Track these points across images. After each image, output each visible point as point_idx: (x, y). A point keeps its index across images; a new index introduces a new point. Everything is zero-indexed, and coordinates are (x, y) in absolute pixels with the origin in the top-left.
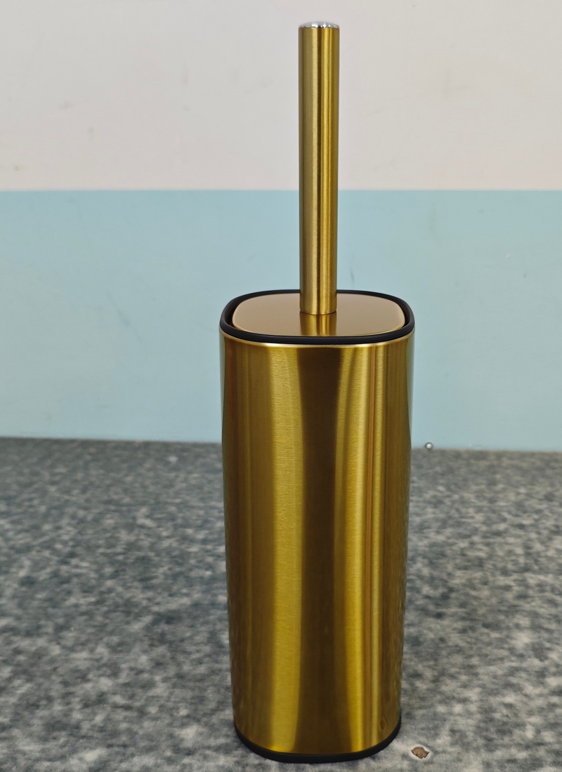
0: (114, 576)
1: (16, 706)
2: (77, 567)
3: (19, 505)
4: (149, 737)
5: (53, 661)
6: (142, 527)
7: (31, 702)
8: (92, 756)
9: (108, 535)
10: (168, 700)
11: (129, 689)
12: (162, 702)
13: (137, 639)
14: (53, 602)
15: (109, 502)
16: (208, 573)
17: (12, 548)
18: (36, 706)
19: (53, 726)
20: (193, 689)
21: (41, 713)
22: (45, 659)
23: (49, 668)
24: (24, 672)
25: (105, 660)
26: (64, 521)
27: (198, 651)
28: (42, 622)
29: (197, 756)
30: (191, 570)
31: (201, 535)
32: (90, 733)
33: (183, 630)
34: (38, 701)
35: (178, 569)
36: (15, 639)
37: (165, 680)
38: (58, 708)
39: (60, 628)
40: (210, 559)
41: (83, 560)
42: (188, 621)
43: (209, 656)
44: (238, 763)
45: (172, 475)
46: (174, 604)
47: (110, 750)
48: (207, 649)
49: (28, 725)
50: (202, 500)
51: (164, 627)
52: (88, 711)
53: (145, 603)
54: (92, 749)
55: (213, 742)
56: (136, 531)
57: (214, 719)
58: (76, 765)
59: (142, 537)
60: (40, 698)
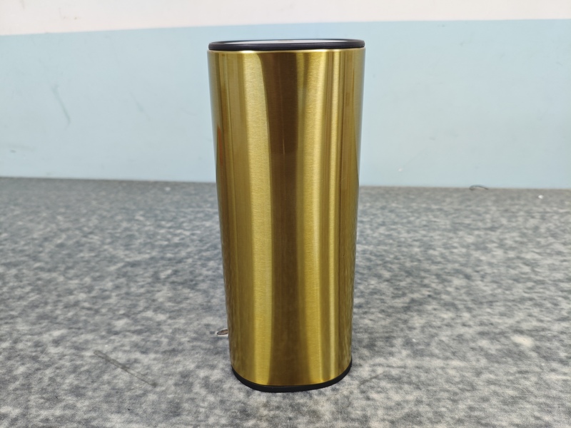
0: (110, 244)
1: (25, 306)
2: (92, 239)
3: (72, 210)
4: (96, 325)
5: (57, 284)
6: (137, 220)
8: (57, 334)
9: (116, 224)
10: (116, 304)
11: (95, 299)
12: (111, 306)
13: (110, 274)
14: (70, 256)
15: (124, 209)
16: (166, 243)
17: (59, 229)
18: (37, 307)
19: (42, 317)
20: (132, 300)
21: (39, 310)
22: (53, 283)
23: (52, 288)
24: (38, 290)
25: (87, 285)
26: (94, 217)
27: (143, 281)
28: (60, 265)
29: (120, 335)
30: (156, 241)
31: (169, 225)
32: (62, 322)
33: (139, 271)
35: (149, 241)
36: (40, 273)
37: (117, 296)
38: (49, 308)
39: (68, 268)
40: (169, 236)
41: (96, 235)
42: (144, 266)
43: (149, 283)
44: (143, 340)
46: (138, 258)
47: (69, 331)
48: (149, 280)
49: (28, 316)
50: (177, 208)
51: (129, 269)
52: (65, 310)
53: (122, 257)
54: (59, 329)
55: (133, 328)
56: (133, 222)
57: (139, 316)
58: (46, 338)
59: (135, 225)
60: (41, 303)
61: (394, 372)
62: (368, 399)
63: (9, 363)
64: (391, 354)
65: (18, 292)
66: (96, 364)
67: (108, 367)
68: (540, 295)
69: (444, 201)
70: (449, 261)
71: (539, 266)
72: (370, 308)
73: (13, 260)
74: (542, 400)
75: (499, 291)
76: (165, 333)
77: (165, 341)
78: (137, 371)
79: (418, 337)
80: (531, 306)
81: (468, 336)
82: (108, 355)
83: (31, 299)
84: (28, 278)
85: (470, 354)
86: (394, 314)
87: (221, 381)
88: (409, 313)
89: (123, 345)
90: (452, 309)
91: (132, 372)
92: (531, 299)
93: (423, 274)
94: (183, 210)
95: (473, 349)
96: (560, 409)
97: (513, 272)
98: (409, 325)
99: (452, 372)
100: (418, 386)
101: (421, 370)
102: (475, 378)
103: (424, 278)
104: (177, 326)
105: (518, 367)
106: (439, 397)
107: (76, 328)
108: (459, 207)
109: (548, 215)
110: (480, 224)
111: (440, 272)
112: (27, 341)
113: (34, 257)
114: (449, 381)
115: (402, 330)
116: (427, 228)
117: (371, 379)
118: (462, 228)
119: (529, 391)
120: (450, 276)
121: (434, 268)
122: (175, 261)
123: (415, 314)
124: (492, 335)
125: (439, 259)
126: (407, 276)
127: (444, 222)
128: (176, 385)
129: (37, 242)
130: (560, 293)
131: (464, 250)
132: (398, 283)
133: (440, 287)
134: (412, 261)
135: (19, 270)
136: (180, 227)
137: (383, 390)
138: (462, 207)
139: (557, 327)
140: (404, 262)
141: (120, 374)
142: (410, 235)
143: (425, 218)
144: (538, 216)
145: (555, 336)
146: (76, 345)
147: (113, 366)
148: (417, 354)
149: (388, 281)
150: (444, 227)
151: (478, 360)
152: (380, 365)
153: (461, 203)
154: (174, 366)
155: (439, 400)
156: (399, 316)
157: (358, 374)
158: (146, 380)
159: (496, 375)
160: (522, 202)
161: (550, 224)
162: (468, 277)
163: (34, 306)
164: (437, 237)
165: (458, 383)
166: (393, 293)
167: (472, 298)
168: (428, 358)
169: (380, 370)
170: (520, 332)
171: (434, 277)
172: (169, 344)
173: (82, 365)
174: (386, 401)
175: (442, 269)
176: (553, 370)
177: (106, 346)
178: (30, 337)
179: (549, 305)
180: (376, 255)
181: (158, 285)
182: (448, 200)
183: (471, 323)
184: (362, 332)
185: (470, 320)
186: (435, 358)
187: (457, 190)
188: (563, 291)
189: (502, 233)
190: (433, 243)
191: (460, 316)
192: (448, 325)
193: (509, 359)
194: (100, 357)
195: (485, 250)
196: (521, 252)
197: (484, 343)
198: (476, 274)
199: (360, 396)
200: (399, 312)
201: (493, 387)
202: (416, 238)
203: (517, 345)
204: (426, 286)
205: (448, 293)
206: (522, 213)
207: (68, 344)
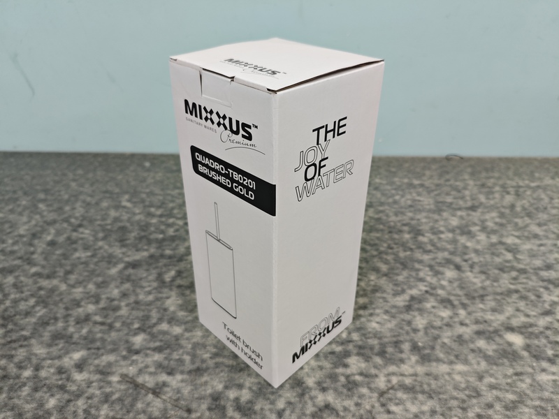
0: (104, 238)
1: (35, 324)
2: (82, 233)
3: (52, 195)
4: (114, 343)
5: (61, 294)
6: (125, 207)
7: (45, 321)
8: (77, 356)
9: (104, 212)
10: (128, 318)
11: (105, 311)
12: (124, 319)
13: (113, 279)
14: (65, 256)
15: (106, 192)
16: (161, 236)
17: (45, 222)
18: (47, 324)
19: (56, 337)
20: (143, 311)
21: (50, 328)
22: (57, 293)
23: (58, 299)
24: (43, 302)
25: (92, 293)
26: (78, 204)
27: (149, 286)
28: (58, 269)
29: (142, 355)
30: (151, 234)
31: (159, 212)
32: (78, 341)
33: (142, 273)
34: (49, 320)
35: (143, 234)
36: (40, 280)
37: (127, 305)
38: (60, 324)
39: (68, 273)
40: (163, 227)
41: (86, 229)
42: (145, 267)
43: (155, 289)
44: (166, 358)
45: (145, 174)
46: (138, 256)
47: (89, 352)
48: (155, 284)
49: (41, 336)
50: (162, 190)
51: (130, 271)
52: (78, 326)
53: (120, 256)
54: (78, 351)
55: (152, 345)
56: (121, 210)
57: (155, 330)
58: (67, 362)
59: (124, 214)
60: (50, 319)
61: (408, 381)
62: (389, 412)
63: (38, 395)
64: (402, 361)
65: (23, 306)
66: (126, 390)
67: (139, 393)
68: (524, 286)
69: (424, 175)
70: (438, 249)
71: (519, 251)
72: (374, 309)
73: (6, 265)
74: (537, 403)
75: (488, 283)
76: (186, 350)
77: (187, 358)
78: (168, 396)
79: (423, 340)
80: (517, 299)
81: (466, 337)
82: (135, 378)
83: (38, 315)
84: (29, 288)
85: (471, 357)
86: (397, 315)
87: (250, 402)
88: (411, 313)
89: (147, 367)
90: (449, 306)
91: (164, 397)
92: (517, 291)
93: (417, 266)
94: (169, 192)
95: (473, 351)
96: (554, 411)
97: (498, 260)
98: (414, 326)
99: (458, 378)
100: (430, 394)
101: (430, 377)
102: (478, 383)
103: (418, 270)
104: (195, 340)
105: (514, 369)
106: (450, 405)
107: (95, 349)
108: (439, 182)
109: (521, 190)
110: (461, 203)
111: (433, 263)
112: (49, 367)
113: (28, 259)
114: (456, 388)
115: (407, 333)
116: (412, 209)
117: (389, 389)
118: (444, 208)
119: (525, 394)
120: (442, 266)
121: (426, 257)
122: (175, 259)
123: (416, 313)
124: (487, 334)
125: (429, 247)
126: (403, 269)
127: (427, 201)
128: (210, 409)
129: (25, 239)
130: (541, 284)
131: (450, 235)
132: (396, 278)
133: (434, 281)
134: (405, 251)
135: (17, 277)
136: (170, 215)
137: (400, 402)
138: (442, 182)
139: (543, 322)
140: (398, 252)
141: (153, 401)
142: (399, 218)
143: (409, 197)
144: (512, 190)
145: (541, 333)
146: (101, 368)
147: (143, 392)
148: (425, 359)
149: (386, 275)
150: (428, 207)
151: (478, 363)
152: (394, 374)
153: (441, 176)
154: (203, 388)
155: (450, 409)
156: (402, 316)
157: (376, 385)
158: (180, 405)
159: (496, 379)
160: (496, 175)
161: (524, 202)
162: (458, 268)
163: (44, 323)
164: (424, 220)
165: (464, 389)
166: (393, 290)
167: (465, 292)
168: (434, 364)
169: (395, 380)
170: (511, 329)
171: (427, 269)
172: (193, 362)
173: (112, 393)
174: (404, 413)
175: (434, 259)
176: (544, 370)
177: (131, 368)
178: (49, 362)
179: (533, 298)
180: (370, 245)
181: (166, 290)
182: (428, 173)
183: (467, 321)
184: (371, 338)
185: (466, 318)
186: (441, 363)
187: (434, 160)
188: (543, 281)
189: (483, 213)
190: (421, 228)
191: (457, 314)
192: (448, 325)
193: (505, 360)
194: (127, 381)
195: (470, 234)
196: (502, 236)
197: (481, 343)
198: (464, 263)
199: (382, 410)
200: (401, 312)
201: (495, 392)
202: (404, 222)
203: (510, 344)
204: (422, 280)
205: (443, 287)
206: (497, 188)
207: (92, 368)
